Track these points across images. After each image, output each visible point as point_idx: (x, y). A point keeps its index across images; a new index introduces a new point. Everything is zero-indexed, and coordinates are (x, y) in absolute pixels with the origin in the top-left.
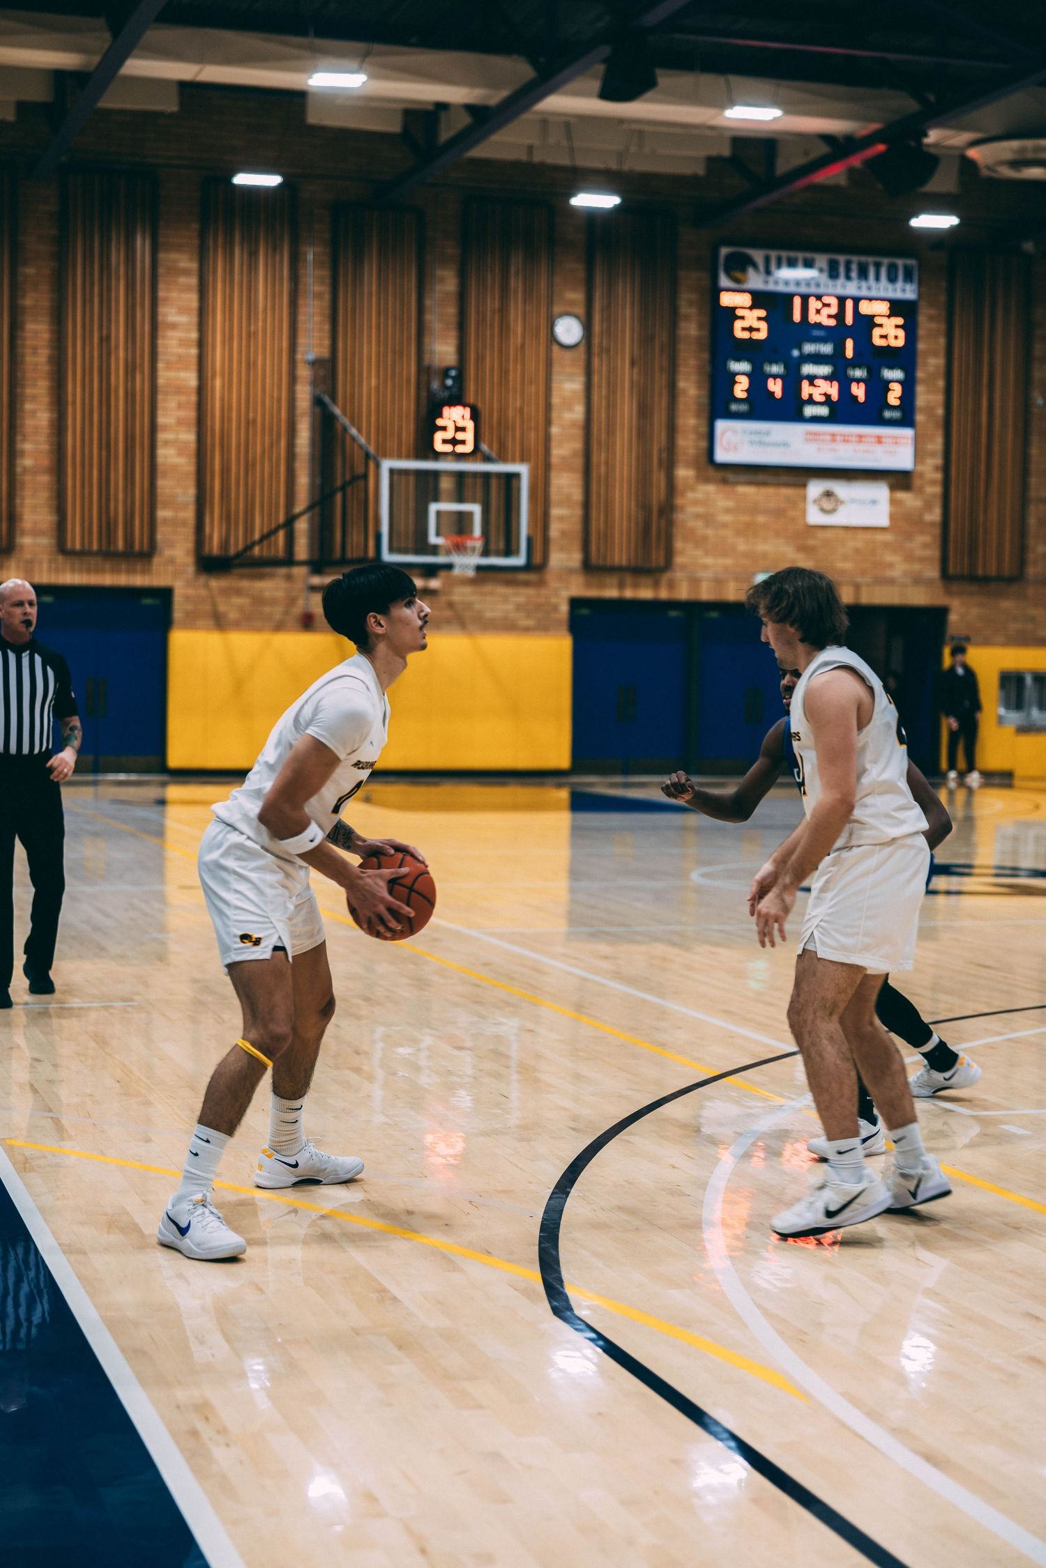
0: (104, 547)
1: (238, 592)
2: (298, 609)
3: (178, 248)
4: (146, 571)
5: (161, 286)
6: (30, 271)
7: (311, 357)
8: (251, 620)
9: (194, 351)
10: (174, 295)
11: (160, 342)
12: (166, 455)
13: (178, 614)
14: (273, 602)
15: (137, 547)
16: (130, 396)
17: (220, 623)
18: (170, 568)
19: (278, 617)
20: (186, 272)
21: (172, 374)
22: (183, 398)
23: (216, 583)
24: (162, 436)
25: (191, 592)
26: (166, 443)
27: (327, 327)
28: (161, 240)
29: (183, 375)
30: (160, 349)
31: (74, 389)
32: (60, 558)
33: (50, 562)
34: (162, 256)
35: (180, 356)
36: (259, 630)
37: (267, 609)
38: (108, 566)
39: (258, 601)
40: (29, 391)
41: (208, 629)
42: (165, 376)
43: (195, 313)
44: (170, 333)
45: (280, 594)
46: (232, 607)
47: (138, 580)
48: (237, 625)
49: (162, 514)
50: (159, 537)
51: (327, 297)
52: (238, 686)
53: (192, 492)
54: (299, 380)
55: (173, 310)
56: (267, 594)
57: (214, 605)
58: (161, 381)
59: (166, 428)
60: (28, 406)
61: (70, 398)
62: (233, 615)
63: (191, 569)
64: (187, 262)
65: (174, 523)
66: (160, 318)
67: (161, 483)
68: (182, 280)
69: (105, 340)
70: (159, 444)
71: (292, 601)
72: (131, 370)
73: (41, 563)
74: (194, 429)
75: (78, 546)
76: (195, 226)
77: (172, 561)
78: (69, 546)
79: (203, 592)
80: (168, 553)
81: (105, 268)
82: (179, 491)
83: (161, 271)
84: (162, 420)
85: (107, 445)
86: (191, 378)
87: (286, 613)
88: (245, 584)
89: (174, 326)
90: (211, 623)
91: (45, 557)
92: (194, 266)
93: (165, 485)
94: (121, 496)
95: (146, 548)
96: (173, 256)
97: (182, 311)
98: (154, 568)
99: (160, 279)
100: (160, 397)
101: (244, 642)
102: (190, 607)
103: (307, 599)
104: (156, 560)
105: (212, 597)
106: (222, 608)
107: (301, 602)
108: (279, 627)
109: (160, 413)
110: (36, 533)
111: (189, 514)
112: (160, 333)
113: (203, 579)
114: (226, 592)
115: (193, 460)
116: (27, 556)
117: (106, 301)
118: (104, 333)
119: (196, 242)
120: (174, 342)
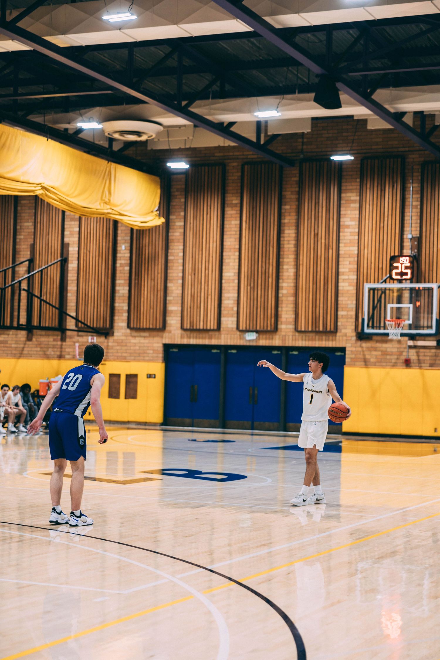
0: (314, 329)
1: (375, 349)
2: (403, 358)
3: (351, 191)
4: (334, 340)
5: (342, 209)
6: (287, 207)
7: (410, 236)
8: (381, 363)
9: (357, 237)
10: (349, 212)
11: (341, 234)
12: (343, 286)
13: (347, 360)
14: (391, 354)
15: (328, 329)
16: (327, 259)
17: (366, 363)
18: (345, 338)
19: (393, 361)
20: (354, 201)
21: (347, 249)
22: (352, 259)
23: (365, 345)
24: (341, 277)
25: (354, 349)
26: (344, 280)
27: (419, 221)
28: (343, 188)
29: (352, 248)
30: (341, 238)
31: (303, 258)
32: (297, 334)
33: (293, 336)
34: (343, 195)
35: (350, 240)
36: (383, 367)
37: (388, 357)
38: (317, 337)
39: (385, 353)
40: (285, 260)
41: (360, 366)
42: (343, 250)
43: (357, 219)
44: (346, 230)
45: (395, 350)
46: (372, 356)
47: (330, 344)
48: (375, 365)
49: (340, 313)
50: (339, 324)
51: (419, 207)
52: (374, 393)
53: (354, 302)
54: (405, 247)
55: (349, 219)
56: (388, 350)
57: (364, 355)
58: (341, 252)
59: (343, 274)
60: (285, 267)
61: (301, 263)
62: (372, 360)
63: (354, 338)
64: (354, 197)
65: (346, 317)
66: (341, 223)
67: (340, 299)
68: (352, 205)
69: (316, 235)
70: (340, 281)
71: (401, 353)
72: (327, 248)
73: (289, 336)
74: (356, 273)
75: (303, 329)
76: (358, 180)
77: (346, 335)
78: (299, 329)
79: (360, 349)
80: (343, 331)
81: (317, 203)
82: (349, 302)
83: (342, 202)
84: (341, 270)
85: (315, 283)
86: (355, 250)
87: (397, 359)
88: (379, 345)
89: (348, 227)
90: (363, 363)
91: (291, 334)
92: (358, 198)
93: (342, 299)
94: (322, 305)
95: (332, 329)
96: (349, 194)
97: (352, 219)
98: (337, 338)
99: (342, 205)
100: (341, 259)
101: (377, 373)
102: (353, 356)
103: (408, 352)
104: (338, 334)
105: (363, 351)
106: (368, 357)
107: (404, 354)
108: (394, 365)
109: (340, 266)
110: (287, 323)
111: (353, 313)
112: (341, 230)
113: (359, 343)
114: (370, 349)
115: (355, 288)
116: (283, 334)
117: (317, 218)
118: (316, 232)
119: (358, 187)
120: (349, 234)
